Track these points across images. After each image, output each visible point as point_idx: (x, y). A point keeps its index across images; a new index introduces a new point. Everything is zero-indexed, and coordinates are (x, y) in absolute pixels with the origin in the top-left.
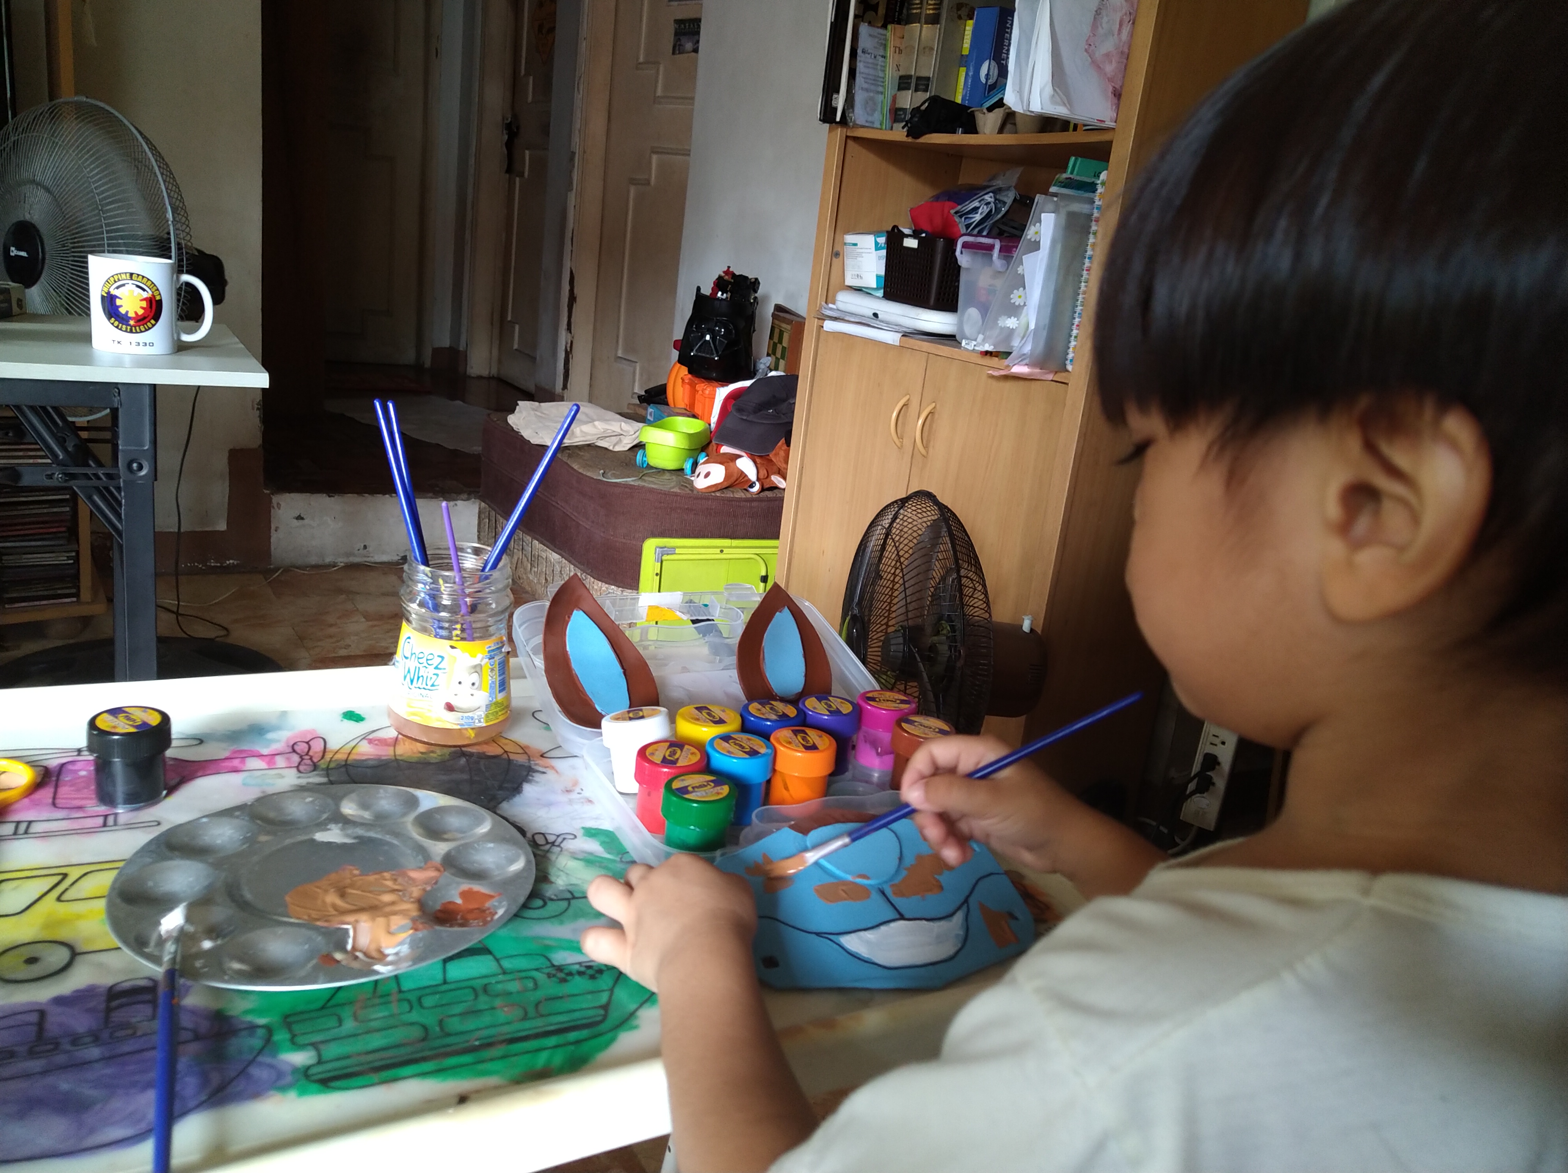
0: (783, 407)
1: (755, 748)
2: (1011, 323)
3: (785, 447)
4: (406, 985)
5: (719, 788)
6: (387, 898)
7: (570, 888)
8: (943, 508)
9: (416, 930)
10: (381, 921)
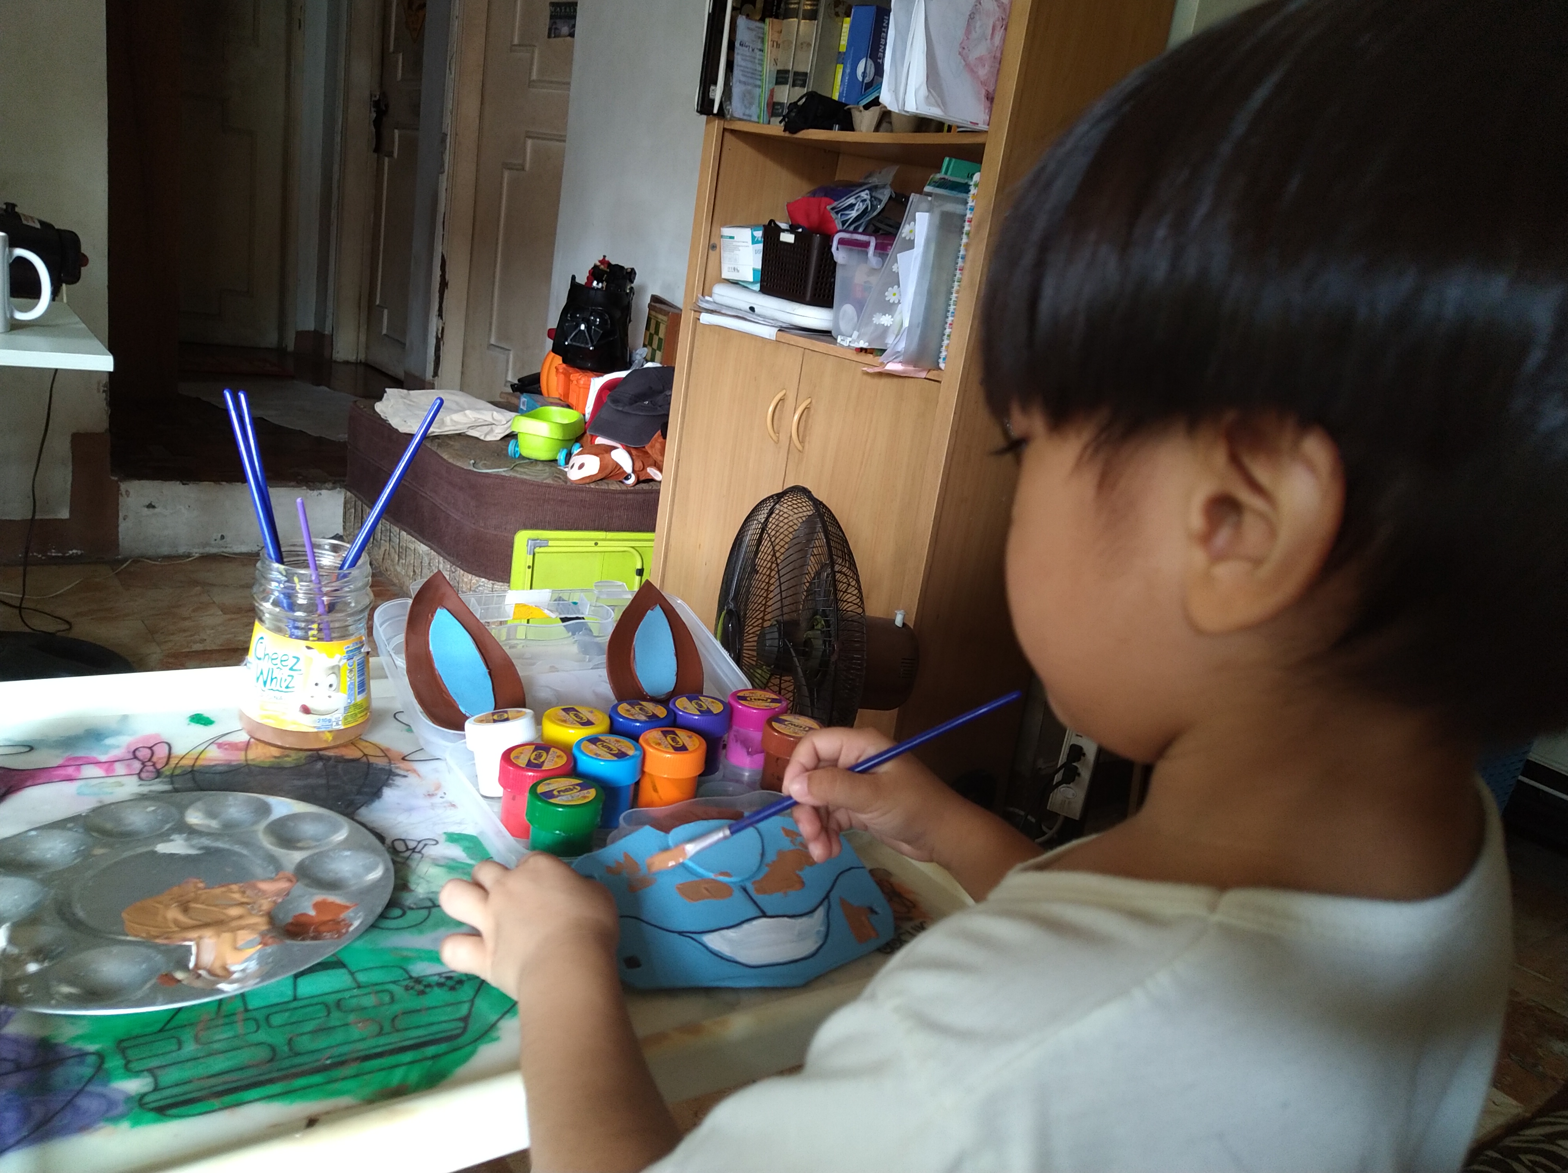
0: (660, 398)
1: (623, 750)
2: (886, 320)
3: (661, 439)
4: (253, 1004)
5: (585, 792)
6: (234, 912)
7: (431, 896)
8: (818, 504)
9: (265, 944)
10: (227, 936)
